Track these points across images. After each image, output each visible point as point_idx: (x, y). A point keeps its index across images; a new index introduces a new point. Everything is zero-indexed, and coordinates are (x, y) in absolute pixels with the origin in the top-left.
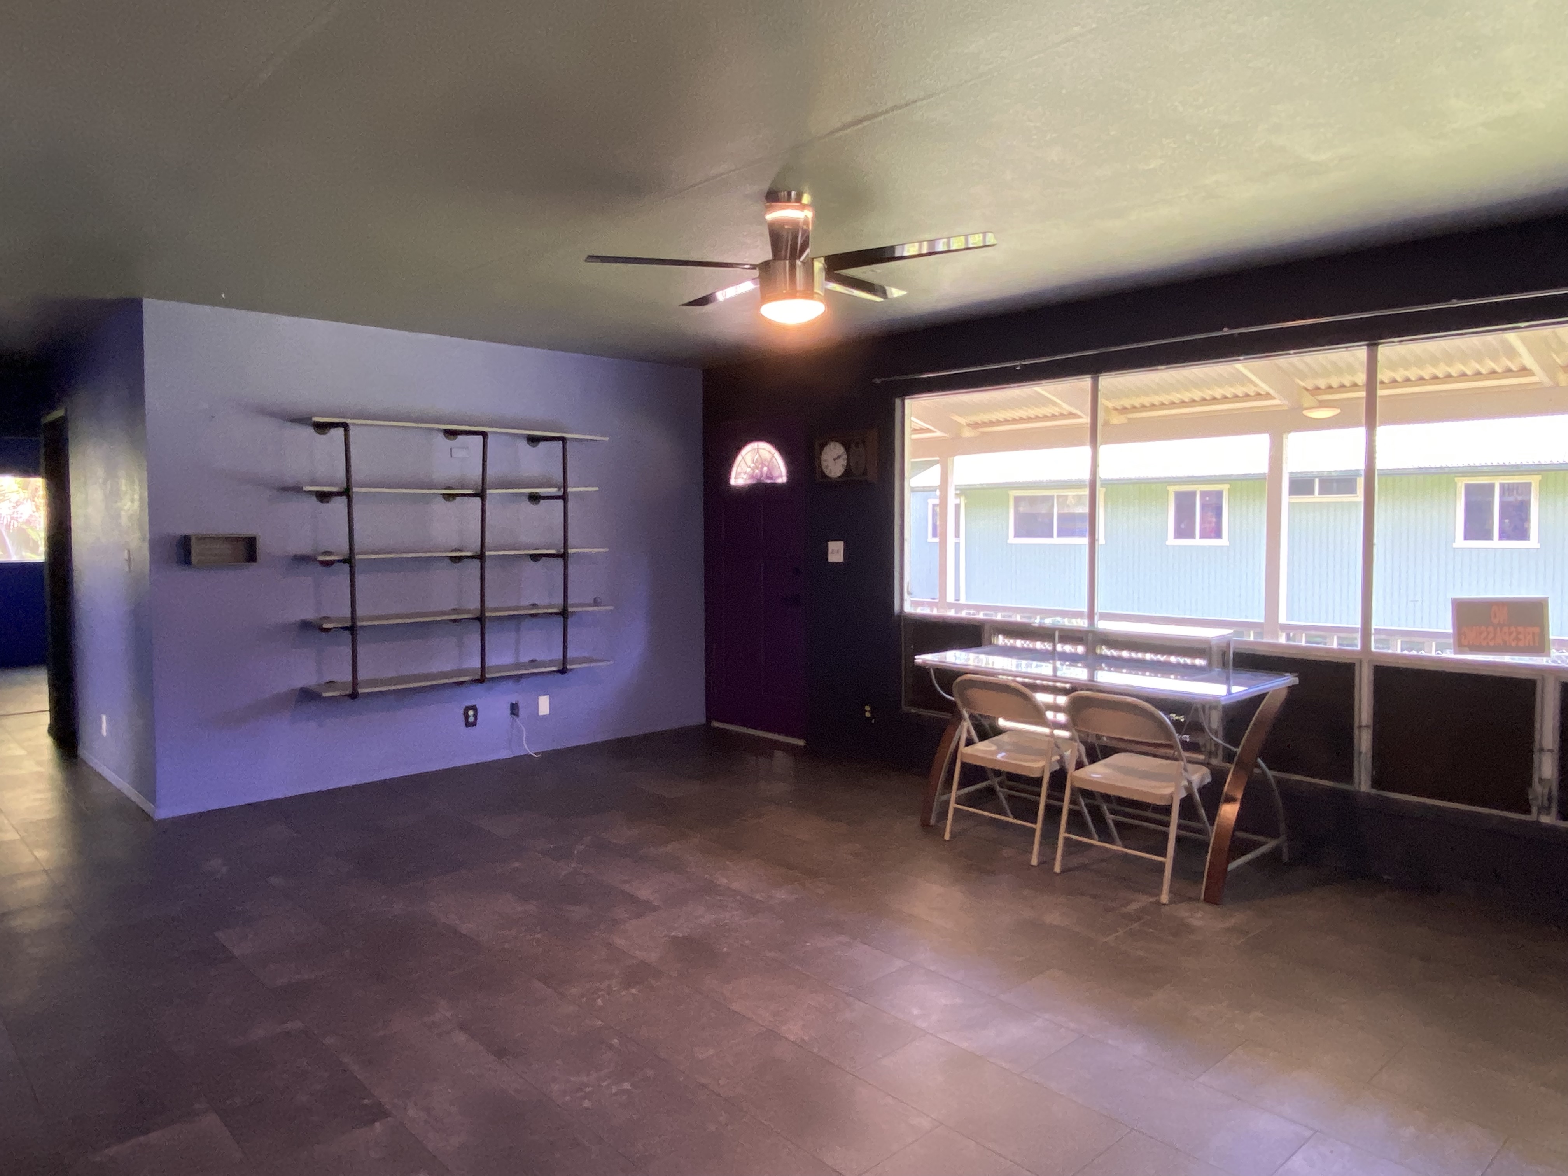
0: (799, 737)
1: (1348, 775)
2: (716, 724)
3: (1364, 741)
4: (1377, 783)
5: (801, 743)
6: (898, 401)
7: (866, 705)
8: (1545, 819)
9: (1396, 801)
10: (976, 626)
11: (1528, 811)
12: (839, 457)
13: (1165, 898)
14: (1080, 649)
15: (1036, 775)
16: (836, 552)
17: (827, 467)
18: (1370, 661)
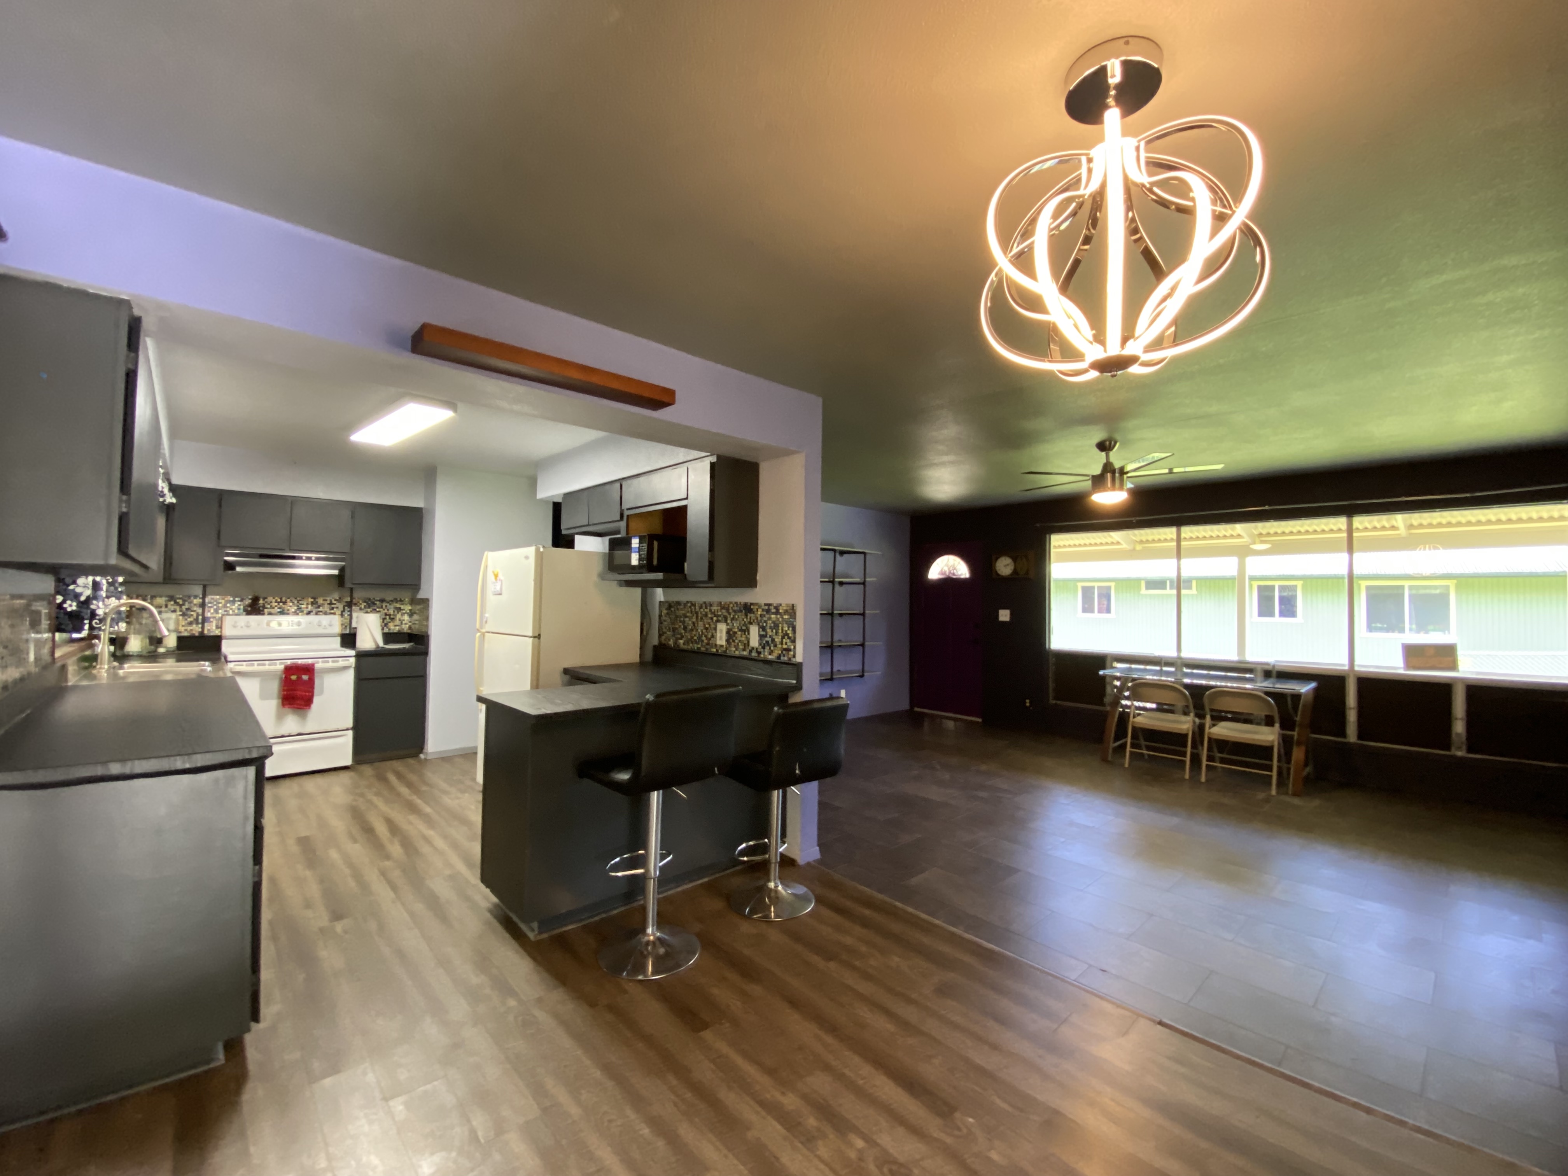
0: (978, 717)
1: (1343, 734)
2: (916, 709)
3: (1352, 716)
4: (1360, 736)
5: (980, 720)
6: (1048, 536)
7: (1027, 699)
8: (1459, 754)
9: (1371, 746)
10: (1103, 656)
11: (1449, 749)
12: (1008, 565)
13: (1274, 792)
14: (1172, 669)
15: (1184, 732)
16: (1004, 615)
17: (1000, 570)
18: (1355, 675)
